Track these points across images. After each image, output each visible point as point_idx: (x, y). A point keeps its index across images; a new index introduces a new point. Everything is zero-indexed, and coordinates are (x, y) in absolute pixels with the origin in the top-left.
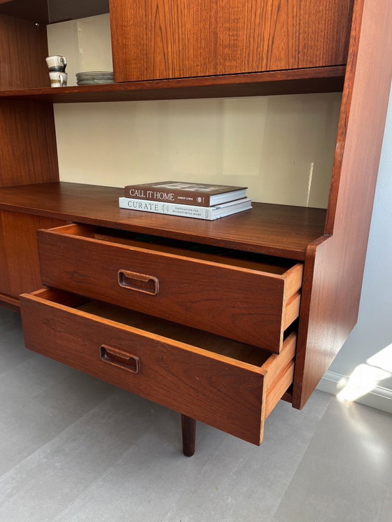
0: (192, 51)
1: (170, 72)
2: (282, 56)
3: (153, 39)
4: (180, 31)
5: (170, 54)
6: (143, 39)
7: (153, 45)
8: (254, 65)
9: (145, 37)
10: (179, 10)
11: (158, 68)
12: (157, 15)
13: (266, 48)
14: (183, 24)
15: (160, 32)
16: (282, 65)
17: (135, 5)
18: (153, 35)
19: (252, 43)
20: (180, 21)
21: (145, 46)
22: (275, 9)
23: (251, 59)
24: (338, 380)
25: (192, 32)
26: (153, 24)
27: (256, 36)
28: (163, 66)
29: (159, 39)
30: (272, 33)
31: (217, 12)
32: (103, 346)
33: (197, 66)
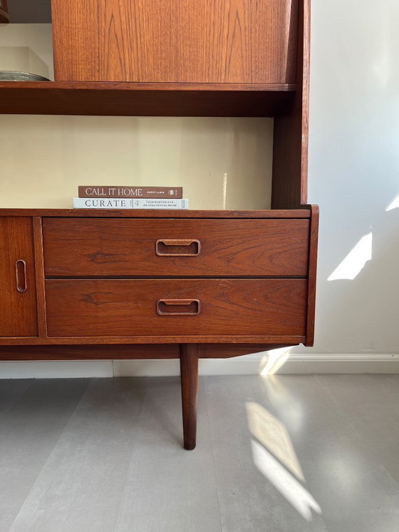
0: (151, 60)
1: (128, 76)
2: (239, 73)
3: (107, 44)
4: (139, 40)
5: (127, 60)
6: (95, 42)
7: (106, 50)
8: (214, 77)
9: (97, 41)
10: (138, 22)
11: (112, 72)
12: (112, 23)
13: (224, 65)
14: (142, 35)
15: (115, 39)
16: (238, 80)
17: (85, 10)
18: (107, 41)
19: (211, 60)
20: (138, 31)
21: (97, 50)
22: (231, 36)
23: (211, 72)
24: (260, 359)
25: (152, 43)
26: (107, 31)
27: (215, 55)
28: (119, 69)
29: (114, 45)
30: (229, 54)
31: (177, 31)
32: (161, 300)
33: (158, 73)
